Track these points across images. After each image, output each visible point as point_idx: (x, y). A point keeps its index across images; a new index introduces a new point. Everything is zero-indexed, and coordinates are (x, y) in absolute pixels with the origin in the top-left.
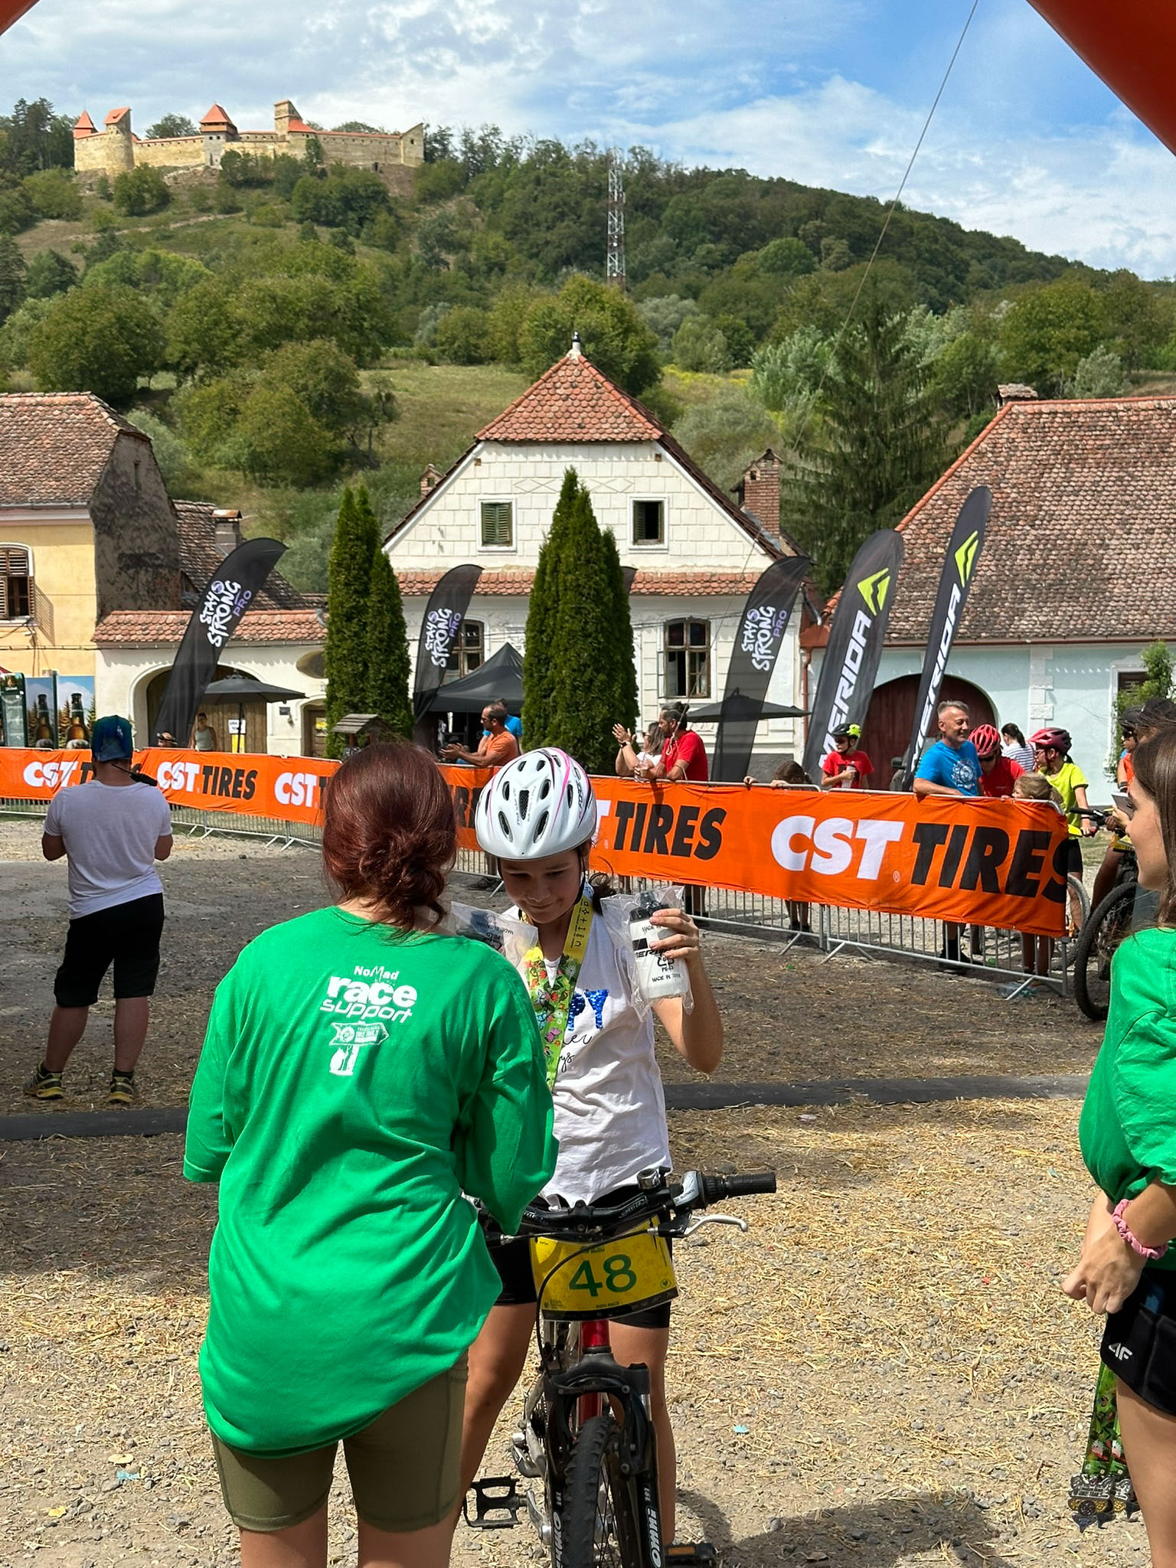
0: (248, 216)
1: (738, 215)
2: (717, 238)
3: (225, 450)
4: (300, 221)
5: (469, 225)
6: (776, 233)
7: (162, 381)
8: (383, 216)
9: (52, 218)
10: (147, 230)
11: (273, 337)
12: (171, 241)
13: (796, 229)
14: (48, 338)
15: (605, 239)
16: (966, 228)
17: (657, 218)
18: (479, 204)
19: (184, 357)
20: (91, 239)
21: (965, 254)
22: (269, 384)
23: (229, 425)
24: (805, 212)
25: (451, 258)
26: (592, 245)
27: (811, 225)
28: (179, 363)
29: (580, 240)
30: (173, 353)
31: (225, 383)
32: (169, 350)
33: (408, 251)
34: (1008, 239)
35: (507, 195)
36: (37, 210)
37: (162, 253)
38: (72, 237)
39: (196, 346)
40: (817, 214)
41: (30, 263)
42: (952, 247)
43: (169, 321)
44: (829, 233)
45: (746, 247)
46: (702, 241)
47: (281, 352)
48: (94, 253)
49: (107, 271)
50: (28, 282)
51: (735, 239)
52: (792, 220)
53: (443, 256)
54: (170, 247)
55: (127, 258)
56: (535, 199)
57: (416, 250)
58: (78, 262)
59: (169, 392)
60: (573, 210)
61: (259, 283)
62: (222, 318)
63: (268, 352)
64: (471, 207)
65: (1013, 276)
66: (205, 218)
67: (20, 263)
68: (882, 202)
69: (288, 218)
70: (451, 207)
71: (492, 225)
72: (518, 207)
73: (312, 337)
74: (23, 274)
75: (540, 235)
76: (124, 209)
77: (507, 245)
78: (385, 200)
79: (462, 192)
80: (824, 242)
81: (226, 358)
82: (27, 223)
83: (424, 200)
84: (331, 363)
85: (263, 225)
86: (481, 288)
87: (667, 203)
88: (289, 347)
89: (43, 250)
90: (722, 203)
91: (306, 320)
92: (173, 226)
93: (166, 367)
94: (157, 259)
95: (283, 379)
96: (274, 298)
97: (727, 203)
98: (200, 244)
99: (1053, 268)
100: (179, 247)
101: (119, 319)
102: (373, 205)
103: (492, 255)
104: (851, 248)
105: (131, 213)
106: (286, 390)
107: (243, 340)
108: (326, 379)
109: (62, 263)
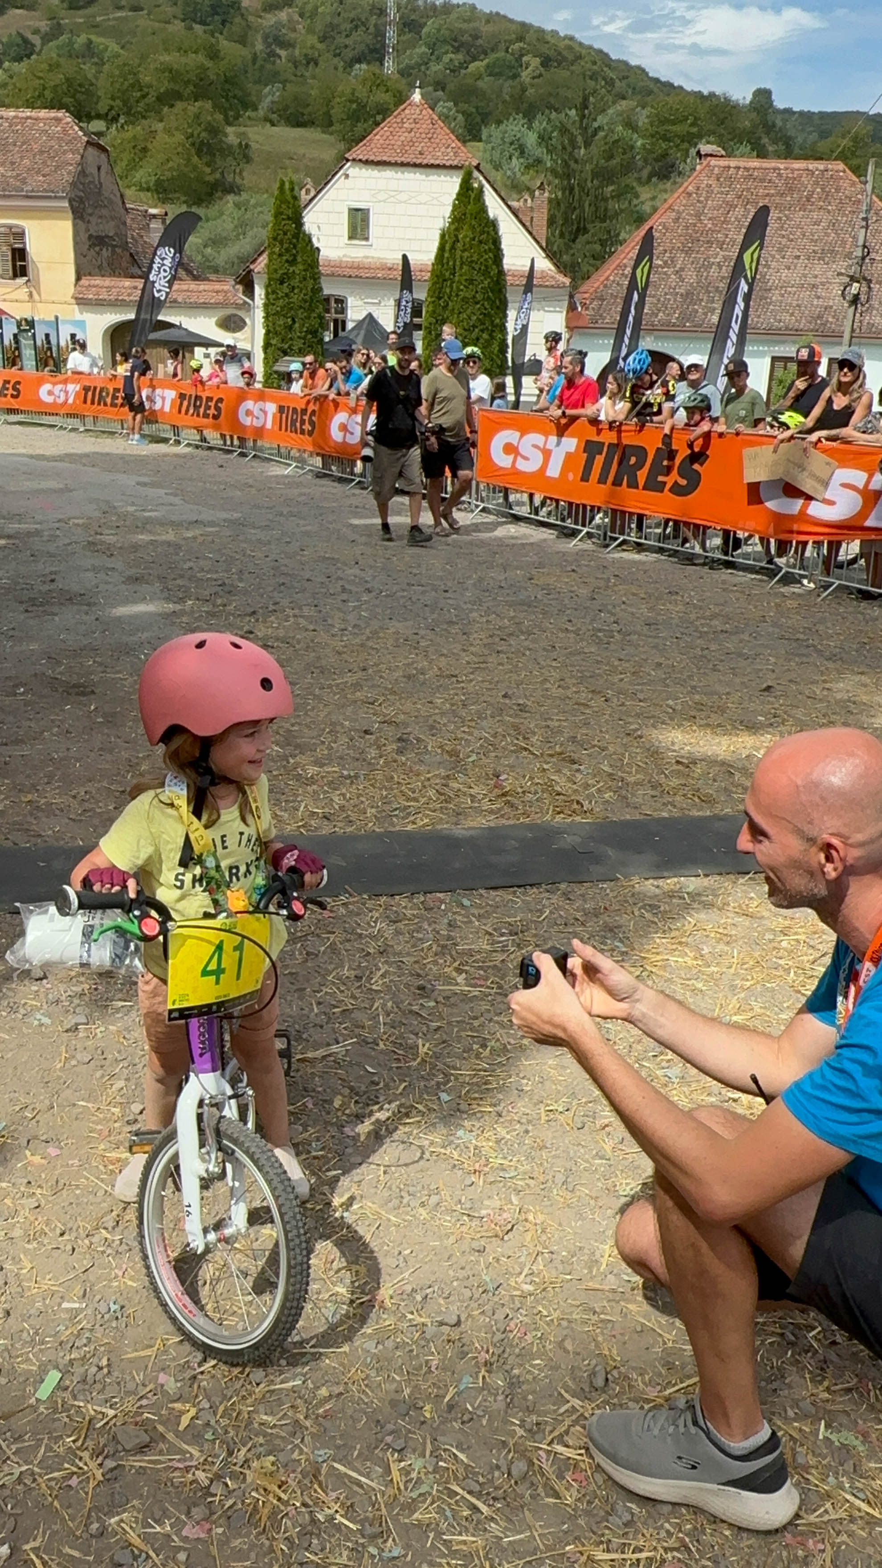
0: (149, 14)
1: (471, 35)
2: (457, 50)
3: (140, 175)
4: (183, 20)
5: (294, 30)
6: (494, 50)
7: (98, 125)
8: (238, 20)
9: (17, 8)
10: (81, 20)
11: (168, 98)
12: (97, 30)
13: (508, 48)
14: (20, 90)
15: (384, 46)
16: (613, 57)
17: (419, 33)
18: (301, 15)
19: (110, 110)
20: (44, 25)
21: (612, 75)
22: (168, 131)
23: (141, 159)
24: (514, 36)
25: (283, 53)
26: (375, 51)
27: (517, 46)
28: (107, 115)
29: (368, 46)
30: (102, 107)
31: (139, 130)
32: (100, 104)
33: (253, 46)
34: (639, 68)
35: (320, 10)
37: (93, 38)
38: (31, 23)
39: (118, 102)
40: (521, 39)
41: (4, 39)
42: (605, 69)
43: (99, 83)
44: (528, 52)
45: (474, 59)
46: (447, 53)
47: (175, 110)
48: (47, 34)
49: (58, 47)
50: (3, 54)
51: (468, 53)
52: (505, 41)
53: (278, 51)
54: (97, 34)
55: (70, 40)
56: (339, 14)
57: (259, 46)
58: (36, 40)
59: (102, 132)
60: (363, 24)
61: (162, 58)
62: (137, 85)
63: (166, 109)
64: (296, 17)
65: (640, 92)
66: (119, 14)
68: (562, 34)
69: (175, 17)
70: (283, 15)
71: (310, 31)
72: (328, 19)
73: (196, 101)
75: (341, 40)
77: (320, 46)
78: (239, 8)
79: (290, 6)
80: (525, 59)
81: (139, 113)
83: (264, 10)
84: (209, 118)
85: (159, 22)
86: (302, 76)
87: (425, 24)
88: (180, 105)
89: (12, 30)
90: (461, 26)
91: (192, 87)
92: (98, 19)
93: (98, 117)
94: (90, 42)
95: (177, 129)
96: (171, 71)
97: (465, 26)
98: (115, 32)
99: (666, 88)
100: (102, 35)
101: (67, 80)
102: (232, 11)
103: (310, 52)
104: (542, 64)
105: (70, 8)
106: (179, 137)
107: (151, 99)
108: (205, 130)
109: (26, 41)
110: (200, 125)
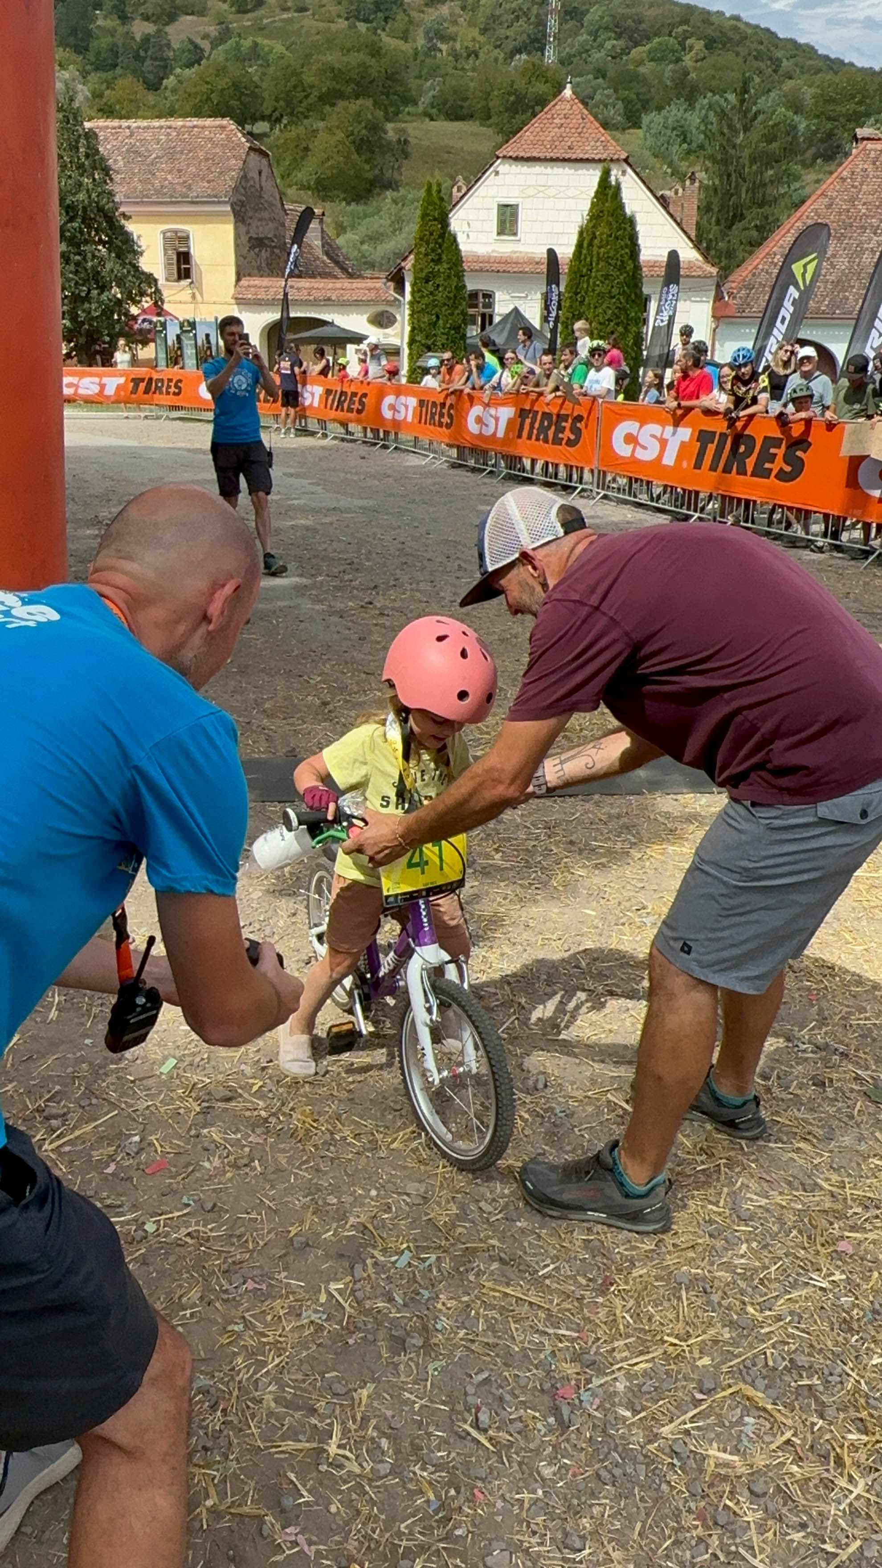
0: (313, 15)
1: (634, 21)
2: (619, 37)
3: (300, 176)
4: (347, 19)
5: (455, 23)
6: (658, 34)
7: (261, 127)
8: (400, 16)
9: (188, 14)
10: (249, 23)
11: (330, 98)
12: (264, 32)
13: (671, 32)
15: (545, 35)
16: (781, 35)
17: (580, 21)
18: (463, 8)
19: (274, 111)
20: (213, 30)
21: (779, 54)
22: (329, 130)
23: (303, 159)
24: (678, 19)
25: (444, 47)
26: (536, 40)
27: (680, 29)
28: (271, 116)
29: (528, 36)
30: (267, 107)
31: (301, 130)
32: (265, 105)
33: (415, 41)
34: (807, 45)
35: (482, 2)
36: (179, 8)
37: (259, 40)
38: (201, 28)
39: (282, 103)
40: (685, 21)
41: (176, 45)
42: (772, 49)
43: (264, 85)
44: (692, 35)
45: (637, 44)
46: (609, 39)
47: (337, 109)
48: (216, 38)
49: (226, 51)
50: (174, 60)
51: (631, 38)
52: (669, 25)
53: (439, 45)
54: (263, 36)
55: (237, 43)
56: (500, 5)
57: (421, 42)
58: (205, 45)
59: (265, 135)
60: (525, 14)
61: (323, 58)
62: (299, 84)
63: (327, 108)
64: (458, 11)
65: (808, 71)
66: (285, 16)
67: (168, 45)
68: (728, 15)
69: (339, 16)
70: (444, 10)
71: (471, 24)
72: (488, 12)
73: (357, 98)
74: (171, 54)
75: (502, 32)
76: (233, 9)
77: (482, 39)
78: (402, 4)
80: (688, 42)
81: (302, 113)
82: (172, 18)
83: (426, 5)
84: (370, 116)
85: (322, 21)
86: (463, 69)
87: (588, 11)
88: (341, 104)
89: (183, 37)
90: (624, 11)
91: (353, 86)
92: (265, 21)
93: (263, 118)
94: (256, 44)
95: (338, 127)
96: (333, 69)
97: (628, 11)
98: (280, 34)
99: (835, 65)
100: (268, 37)
101: (233, 83)
102: (395, 7)
103: (470, 45)
104: (706, 46)
105: (239, 12)
106: (340, 135)
107: (312, 99)
108: (366, 128)
109: (196, 47)
110: (360, 123)
